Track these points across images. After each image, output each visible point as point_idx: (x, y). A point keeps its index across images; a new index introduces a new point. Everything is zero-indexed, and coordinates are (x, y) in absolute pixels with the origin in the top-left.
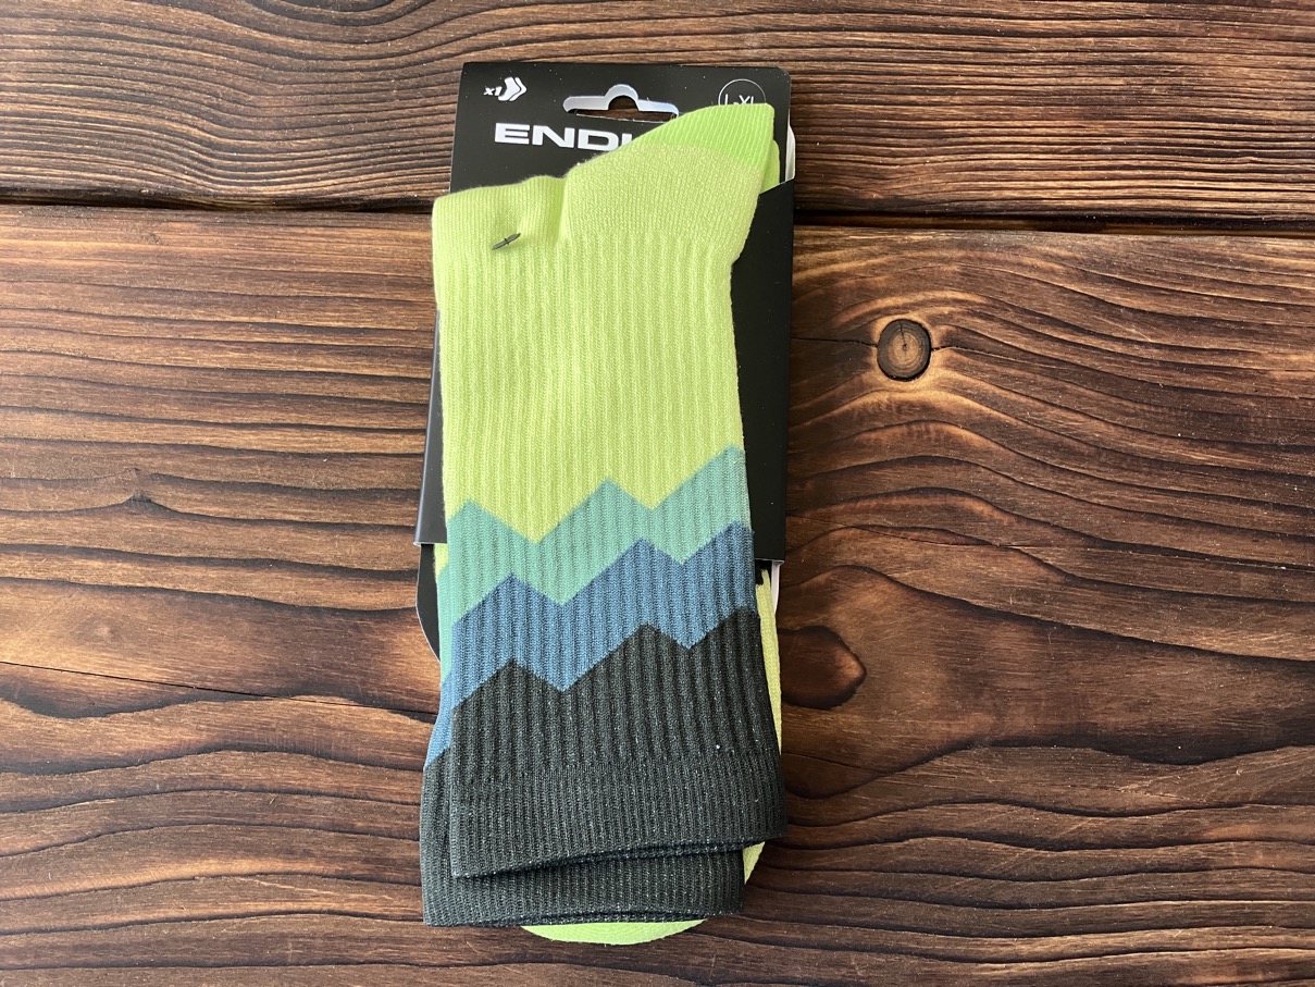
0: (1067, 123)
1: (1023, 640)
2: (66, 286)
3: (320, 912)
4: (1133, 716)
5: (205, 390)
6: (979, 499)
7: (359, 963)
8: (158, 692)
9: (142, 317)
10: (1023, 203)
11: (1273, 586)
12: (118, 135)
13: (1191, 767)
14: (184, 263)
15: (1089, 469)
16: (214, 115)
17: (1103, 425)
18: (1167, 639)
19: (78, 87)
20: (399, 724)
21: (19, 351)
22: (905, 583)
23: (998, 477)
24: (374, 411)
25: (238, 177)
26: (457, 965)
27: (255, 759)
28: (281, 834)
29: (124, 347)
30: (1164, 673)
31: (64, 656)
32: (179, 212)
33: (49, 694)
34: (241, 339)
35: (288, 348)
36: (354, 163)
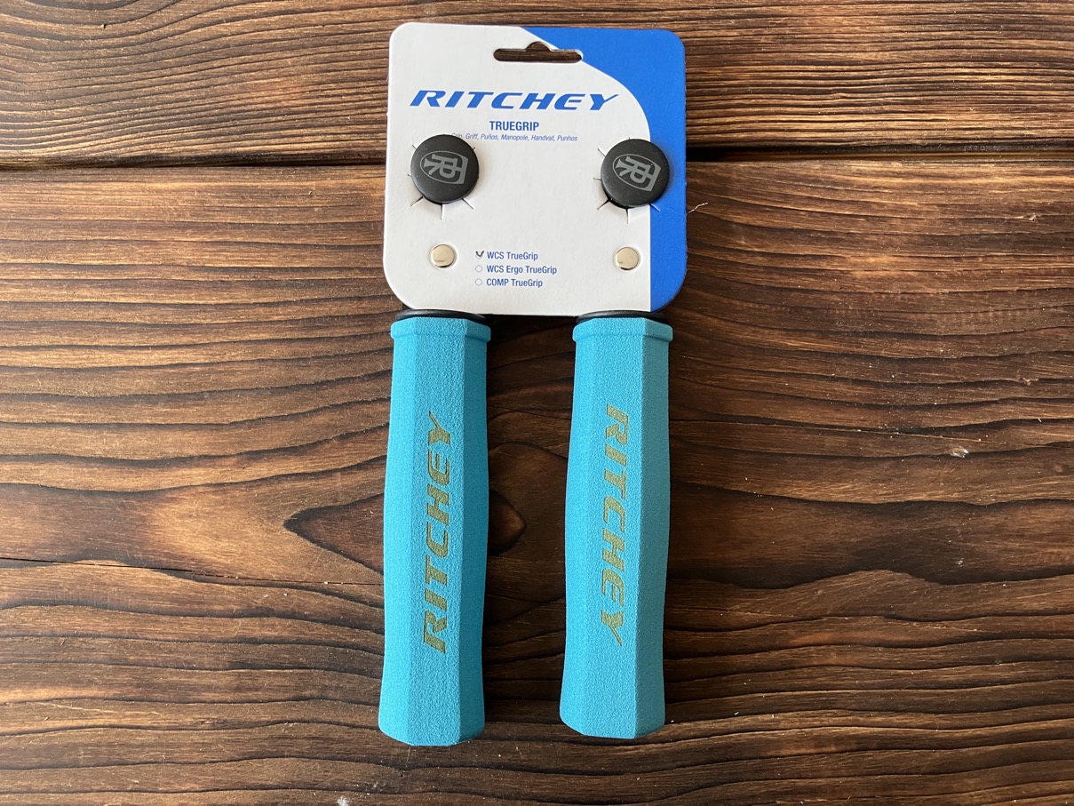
3: (104, 726)
4: (737, 552)
7: (134, 764)
11: (851, 446)
13: (782, 590)
18: (765, 491)
20: (160, 580)
22: (557, 453)
24: (130, 331)
26: (211, 762)
27: (49, 612)
28: (70, 668)
30: (762, 518)
34: (20, 277)
35: (59, 283)
36: (105, 127)
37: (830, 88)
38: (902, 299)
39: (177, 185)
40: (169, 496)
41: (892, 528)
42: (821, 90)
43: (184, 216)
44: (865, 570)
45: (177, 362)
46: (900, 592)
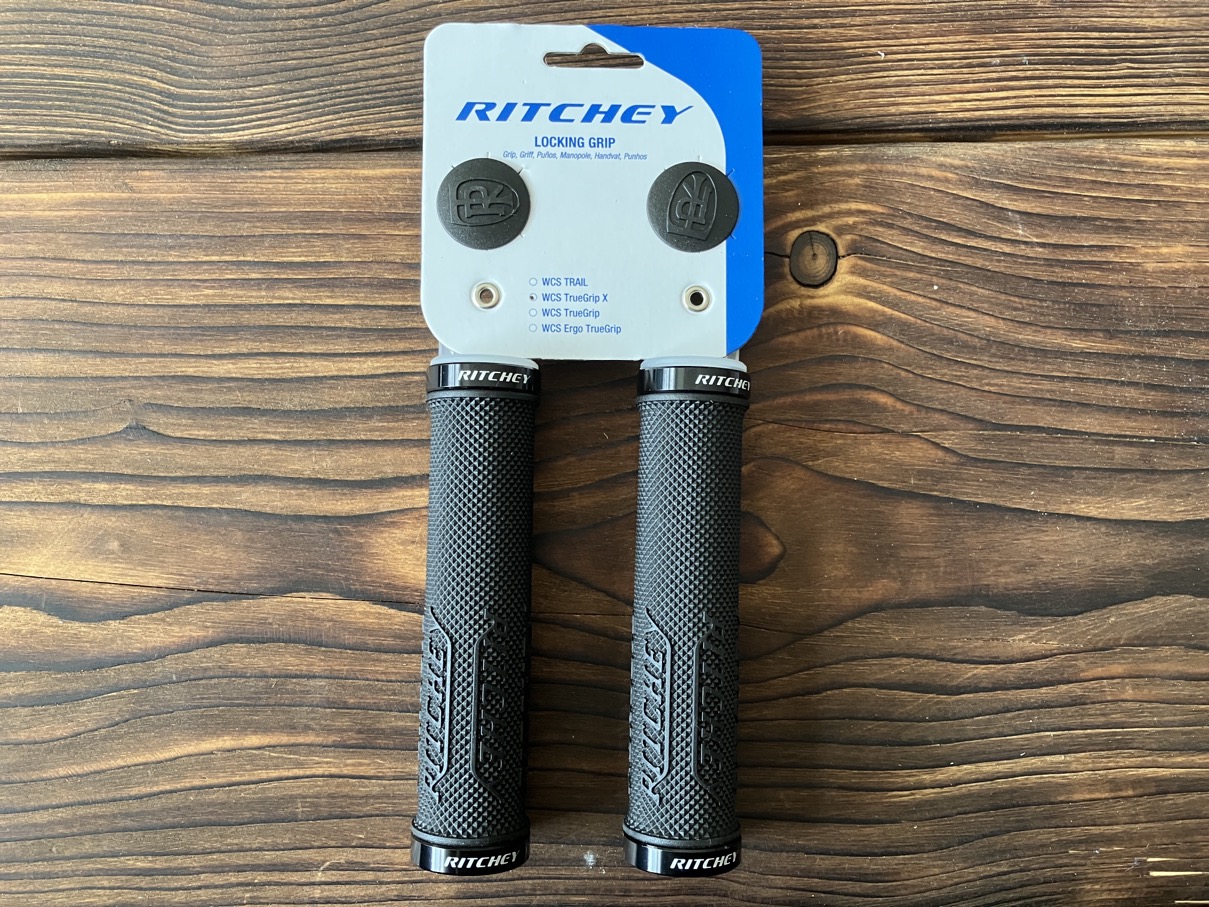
0: (959, 38)
1: (922, 516)
2: (50, 235)
3: (322, 776)
4: (1020, 577)
5: (185, 325)
6: (883, 391)
7: (358, 817)
8: (167, 596)
9: (121, 261)
10: (918, 117)
11: (1144, 457)
12: (85, 91)
13: (1070, 618)
14: (155, 208)
15: (980, 360)
16: (171, 67)
17: (993, 320)
18: (1051, 508)
19: (44, 46)
20: (380, 614)
21: (13, 297)
22: (819, 469)
23: (899, 371)
24: (340, 336)
25: (199, 126)
27: (258, 650)
28: (284, 712)
29: (109, 289)
30: (1046, 538)
31: (82, 568)
32: (146, 161)
33: (72, 602)
34: (214, 277)
35: (258, 283)
36: (304, 107)
37: (1115, 58)
38: (1199, 293)
39: (387, 171)
40: (389, 520)
41: (1192, 548)
42: (1105, 60)
43: (395, 206)
44: (1163, 595)
45: (392, 371)
46: (1202, 619)
